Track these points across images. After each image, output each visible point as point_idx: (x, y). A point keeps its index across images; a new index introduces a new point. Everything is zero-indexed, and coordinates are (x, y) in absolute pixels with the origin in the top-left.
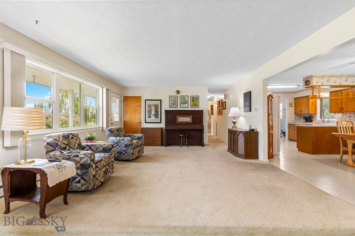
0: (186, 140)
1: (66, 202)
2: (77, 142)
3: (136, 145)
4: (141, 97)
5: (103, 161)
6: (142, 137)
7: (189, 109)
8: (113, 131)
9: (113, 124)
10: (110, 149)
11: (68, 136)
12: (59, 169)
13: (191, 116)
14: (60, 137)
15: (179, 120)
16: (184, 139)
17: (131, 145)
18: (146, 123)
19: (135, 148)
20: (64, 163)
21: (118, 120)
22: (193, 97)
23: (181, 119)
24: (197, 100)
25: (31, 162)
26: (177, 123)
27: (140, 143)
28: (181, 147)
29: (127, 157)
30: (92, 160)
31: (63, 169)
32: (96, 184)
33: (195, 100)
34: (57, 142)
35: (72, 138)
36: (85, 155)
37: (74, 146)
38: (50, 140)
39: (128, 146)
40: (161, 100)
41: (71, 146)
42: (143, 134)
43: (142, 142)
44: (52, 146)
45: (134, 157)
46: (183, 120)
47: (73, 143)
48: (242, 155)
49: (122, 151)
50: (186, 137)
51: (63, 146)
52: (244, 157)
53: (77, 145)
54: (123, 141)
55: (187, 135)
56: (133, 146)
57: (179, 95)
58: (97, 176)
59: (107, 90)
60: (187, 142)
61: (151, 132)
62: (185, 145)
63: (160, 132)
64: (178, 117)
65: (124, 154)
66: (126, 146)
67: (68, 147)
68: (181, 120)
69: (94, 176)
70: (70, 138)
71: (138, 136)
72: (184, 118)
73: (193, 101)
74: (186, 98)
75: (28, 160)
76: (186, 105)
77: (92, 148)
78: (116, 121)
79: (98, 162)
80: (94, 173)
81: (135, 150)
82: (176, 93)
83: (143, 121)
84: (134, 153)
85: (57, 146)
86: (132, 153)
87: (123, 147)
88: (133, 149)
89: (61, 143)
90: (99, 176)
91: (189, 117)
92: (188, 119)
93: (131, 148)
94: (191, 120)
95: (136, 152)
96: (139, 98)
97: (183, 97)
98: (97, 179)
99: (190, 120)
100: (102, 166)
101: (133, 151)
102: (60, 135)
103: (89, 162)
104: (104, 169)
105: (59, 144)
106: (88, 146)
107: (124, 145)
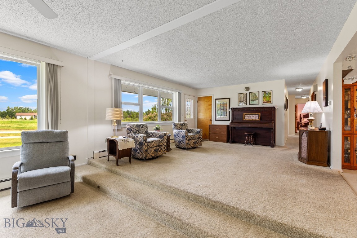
0: (252, 139)
1: (130, 162)
2: (145, 130)
3: (192, 137)
4: (211, 96)
5: (153, 143)
6: (200, 132)
7: (261, 105)
8: (177, 125)
9: (186, 120)
10: (163, 136)
11: (140, 126)
12: (125, 142)
13: (260, 114)
14: (134, 126)
15: (246, 118)
16: (250, 138)
17: (186, 136)
18: (215, 120)
19: (191, 140)
20: (129, 139)
21: (192, 118)
22: (265, 93)
23: (249, 117)
24: (270, 96)
25: (117, 137)
26: (244, 121)
27: (197, 136)
28: (245, 145)
29: (184, 146)
30: (144, 140)
31: (127, 142)
32: (148, 156)
33: (268, 95)
34: (132, 128)
35: (142, 127)
36: (141, 136)
37: (143, 132)
38: (128, 127)
39: (184, 137)
40: (229, 99)
41: (140, 131)
42: (201, 129)
43: (200, 136)
44: (129, 130)
45: (189, 147)
46: (250, 118)
47: (142, 130)
48: (305, 159)
49: (181, 141)
50: (252, 135)
51: (135, 131)
52: (306, 162)
53: (144, 132)
54: (181, 133)
55: (253, 134)
56: (189, 138)
57: (248, 92)
58: (149, 151)
59: (180, 94)
60: (252, 140)
61: (218, 129)
62: (250, 144)
63: (225, 129)
64: (245, 114)
65: (182, 144)
66: (183, 137)
67: (138, 132)
68: (247, 118)
69: (146, 151)
70: (141, 127)
71: (197, 130)
72: (251, 115)
73: (265, 97)
74: (257, 94)
75: (116, 136)
76: (257, 102)
77: (154, 134)
78: (191, 118)
79: (149, 142)
80: (146, 149)
81: (190, 141)
82: (246, 90)
83: (213, 119)
84: (189, 143)
85: (132, 130)
86: (187, 143)
87: (181, 138)
88: (189, 140)
89: (134, 130)
90: (151, 151)
91: (257, 114)
92: (255, 117)
93: (186, 139)
94: (260, 118)
95: (191, 143)
96: (209, 98)
97: (253, 94)
98: (148, 153)
99: (257, 118)
100: (152, 146)
101: (188, 142)
102: (135, 125)
103: (143, 141)
104: (155, 148)
105: (132, 129)
106: (152, 133)
107: (181, 136)
